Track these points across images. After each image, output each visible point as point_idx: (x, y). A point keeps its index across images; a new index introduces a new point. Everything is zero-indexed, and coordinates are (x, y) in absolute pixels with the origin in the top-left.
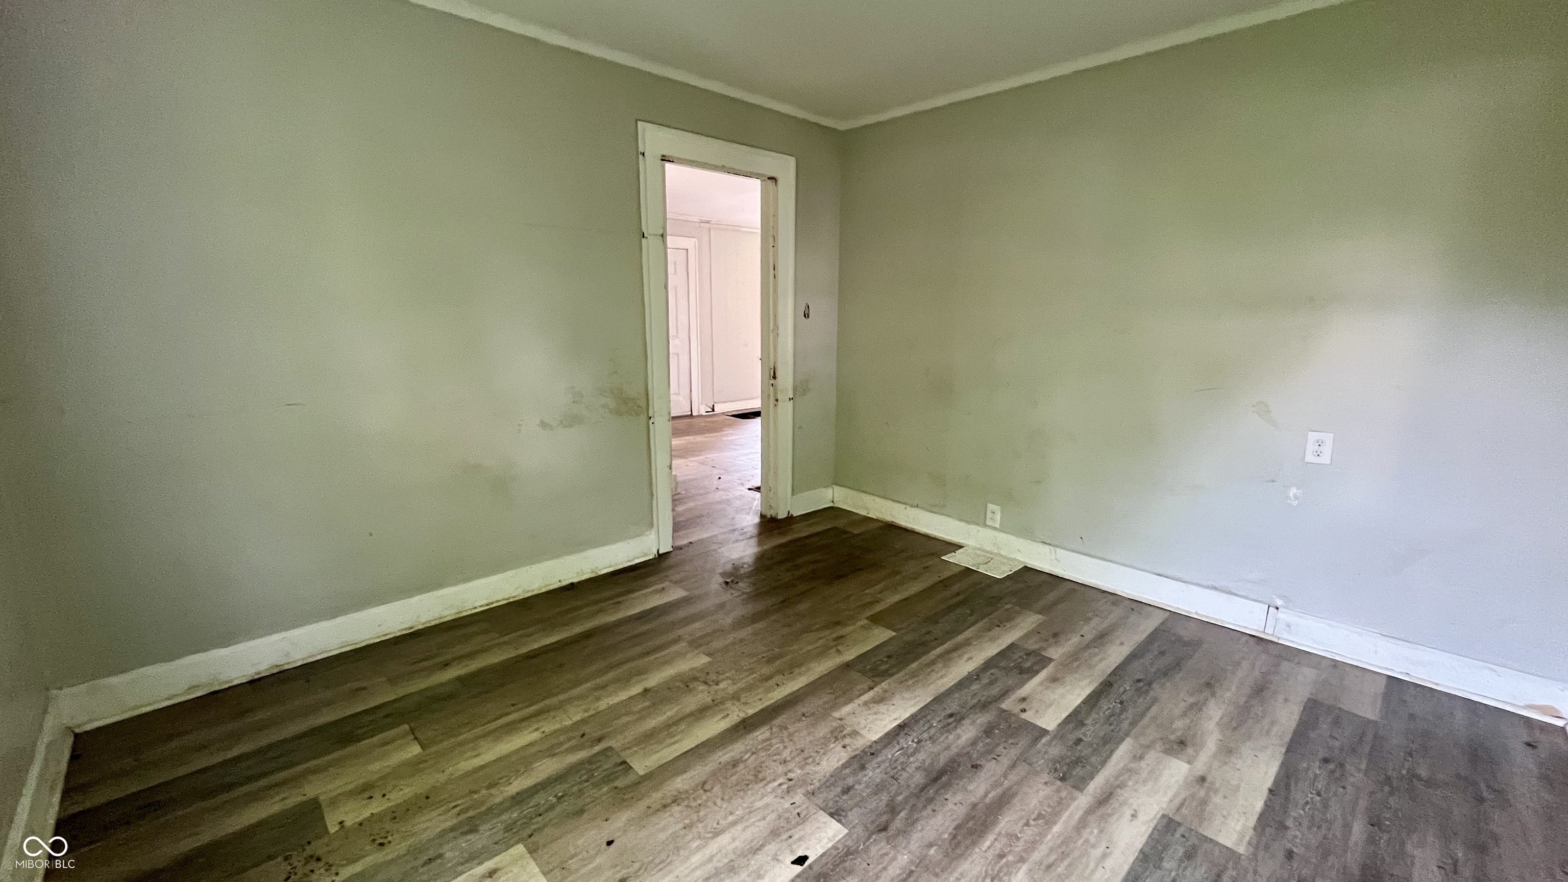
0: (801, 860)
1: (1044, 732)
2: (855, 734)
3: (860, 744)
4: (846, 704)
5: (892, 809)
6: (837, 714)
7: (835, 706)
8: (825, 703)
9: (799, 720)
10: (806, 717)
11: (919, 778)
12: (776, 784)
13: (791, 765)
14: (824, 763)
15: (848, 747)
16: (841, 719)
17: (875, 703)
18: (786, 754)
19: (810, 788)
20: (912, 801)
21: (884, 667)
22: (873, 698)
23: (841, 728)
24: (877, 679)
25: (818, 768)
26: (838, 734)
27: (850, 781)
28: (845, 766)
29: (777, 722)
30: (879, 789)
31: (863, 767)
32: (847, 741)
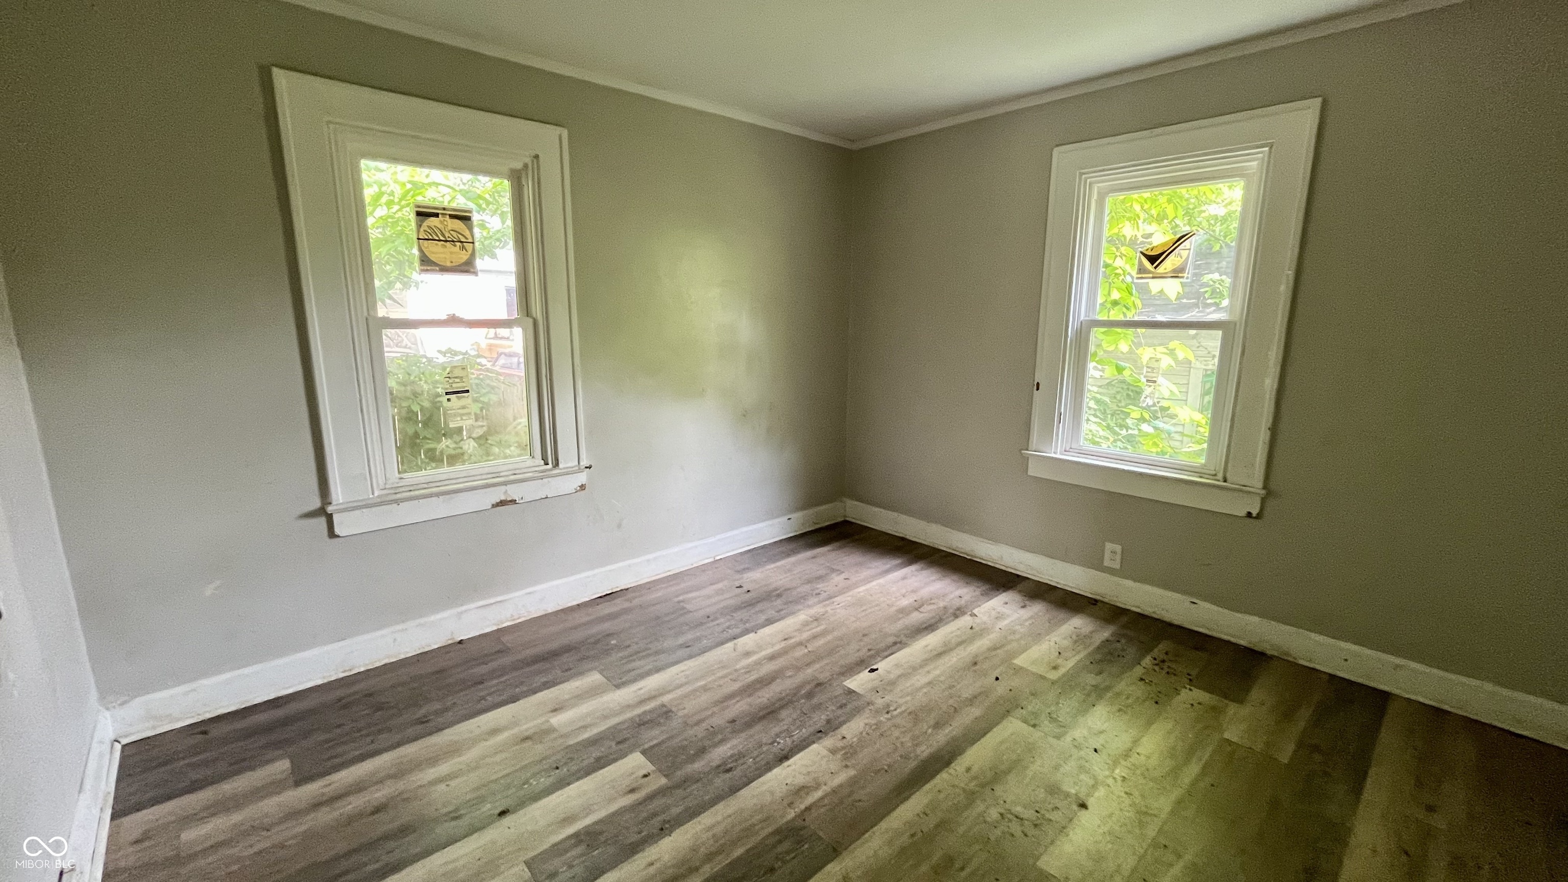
0: (872, 671)
1: (644, 753)
2: (833, 751)
3: (829, 742)
4: (841, 786)
5: (810, 695)
6: (852, 772)
7: (853, 782)
8: (863, 788)
9: (889, 766)
10: (883, 769)
11: (784, 714)
12: (898, 711)
13: (889, 724)
14: (862, 725)
15: (841, 738)
16: (846, 766)
17: (807, 787)
18: (896, 733)
19: (871, 707)
20: (794, 699)
21: (786, 845)
22: (807, 794)
23: (846, 757)
24: (799, 823)
25: (866, 721)
26: (848, 753)
27: (840, 712)
28: (844, 722)
29: (913, 764)
30: (818, 707)
31: (828, 721)
32: (840, 744)
